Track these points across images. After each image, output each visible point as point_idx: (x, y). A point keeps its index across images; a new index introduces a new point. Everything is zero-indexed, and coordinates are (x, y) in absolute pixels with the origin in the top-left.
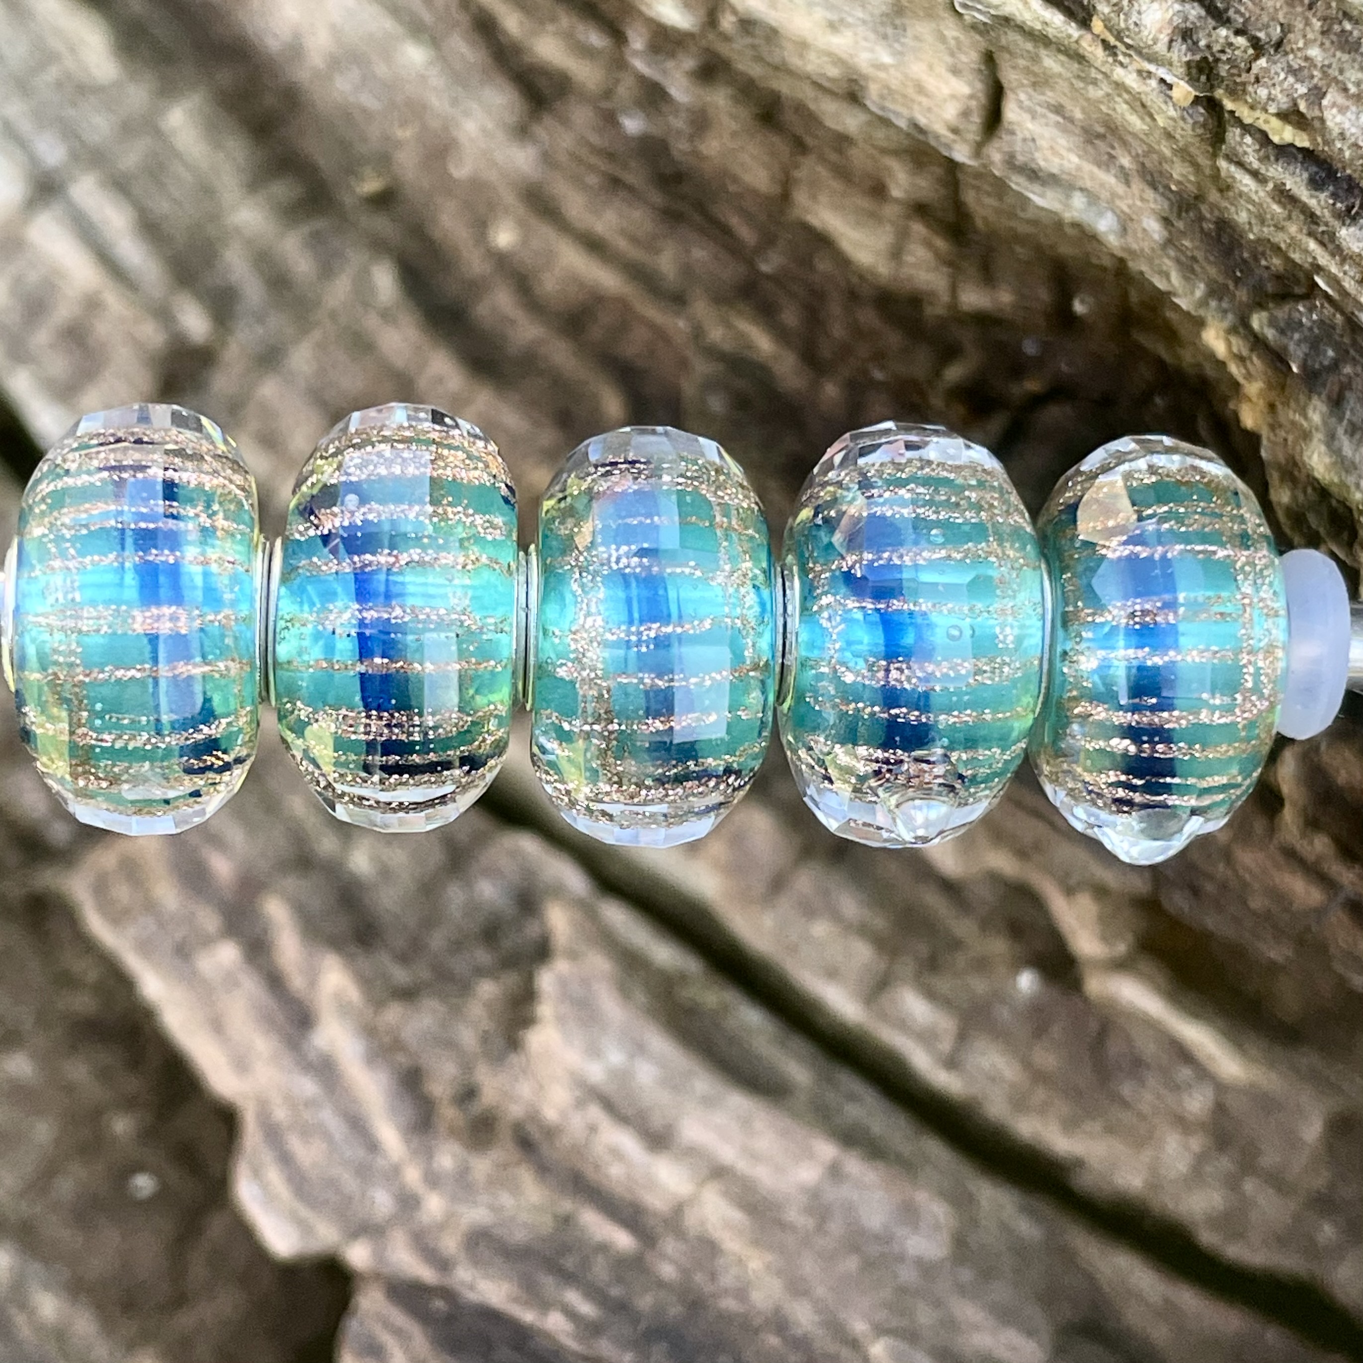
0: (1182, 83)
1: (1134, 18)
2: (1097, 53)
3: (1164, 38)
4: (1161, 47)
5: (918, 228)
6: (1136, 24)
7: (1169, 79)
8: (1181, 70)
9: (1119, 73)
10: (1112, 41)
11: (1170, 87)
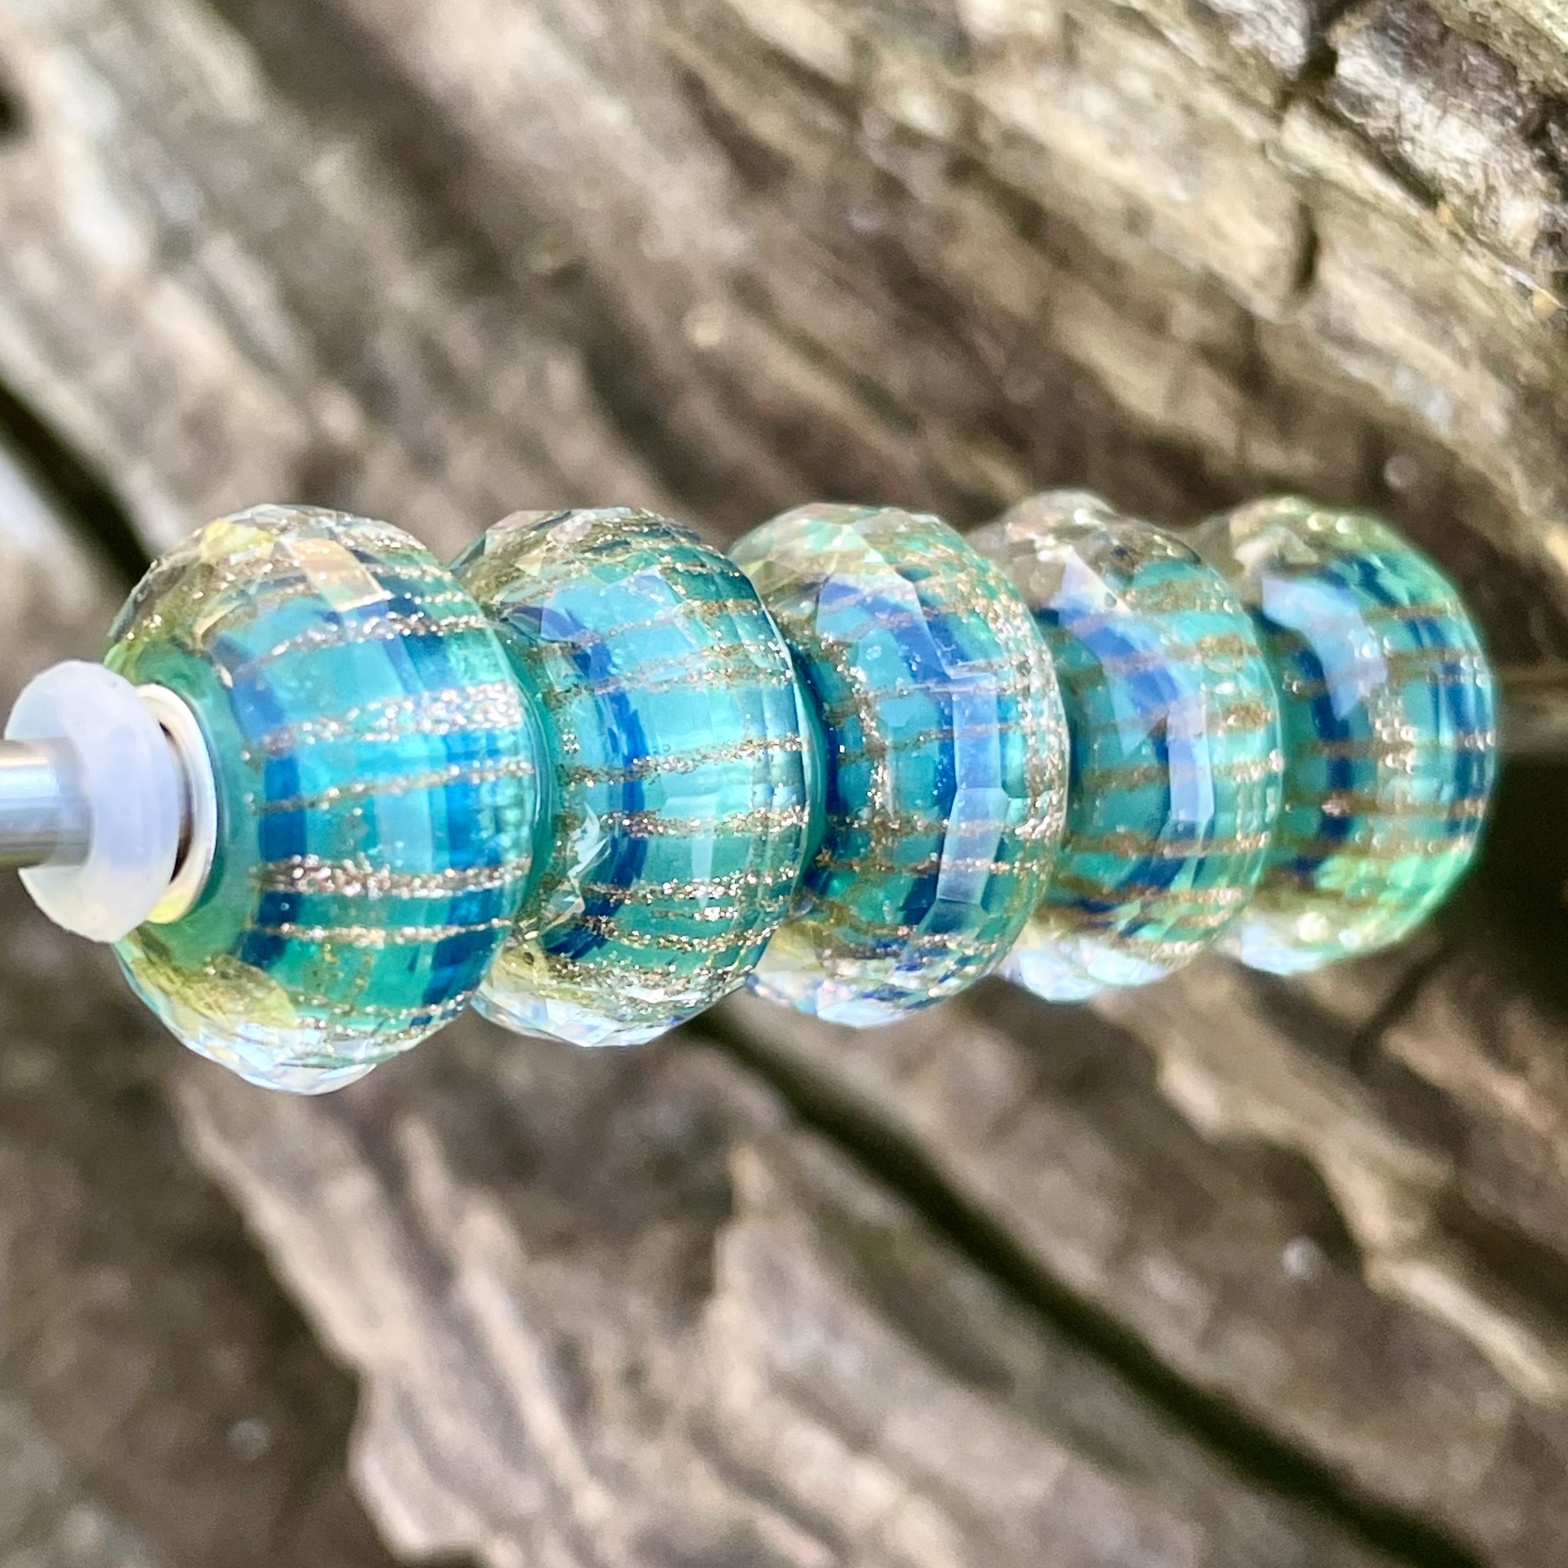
0: (1544, 292)
1: (1491, 213)
2: (1442, 238)
3: (1527, 242)
4: (1524, 251)
5: (1205, 376)
6: (1493, 221)
7: (1529, 283)
8: (1545, 279)
9: (1467, 261)
10: (1462, 233)
11: (1530, 292)
